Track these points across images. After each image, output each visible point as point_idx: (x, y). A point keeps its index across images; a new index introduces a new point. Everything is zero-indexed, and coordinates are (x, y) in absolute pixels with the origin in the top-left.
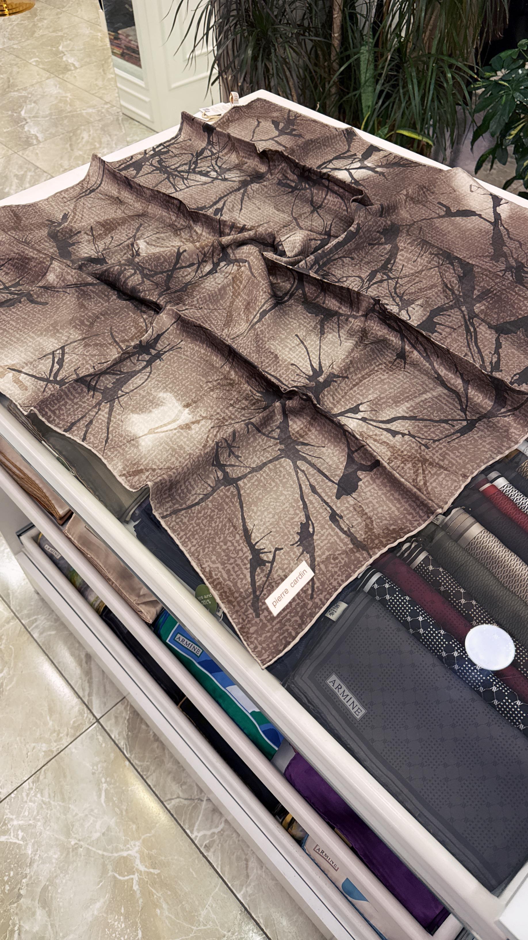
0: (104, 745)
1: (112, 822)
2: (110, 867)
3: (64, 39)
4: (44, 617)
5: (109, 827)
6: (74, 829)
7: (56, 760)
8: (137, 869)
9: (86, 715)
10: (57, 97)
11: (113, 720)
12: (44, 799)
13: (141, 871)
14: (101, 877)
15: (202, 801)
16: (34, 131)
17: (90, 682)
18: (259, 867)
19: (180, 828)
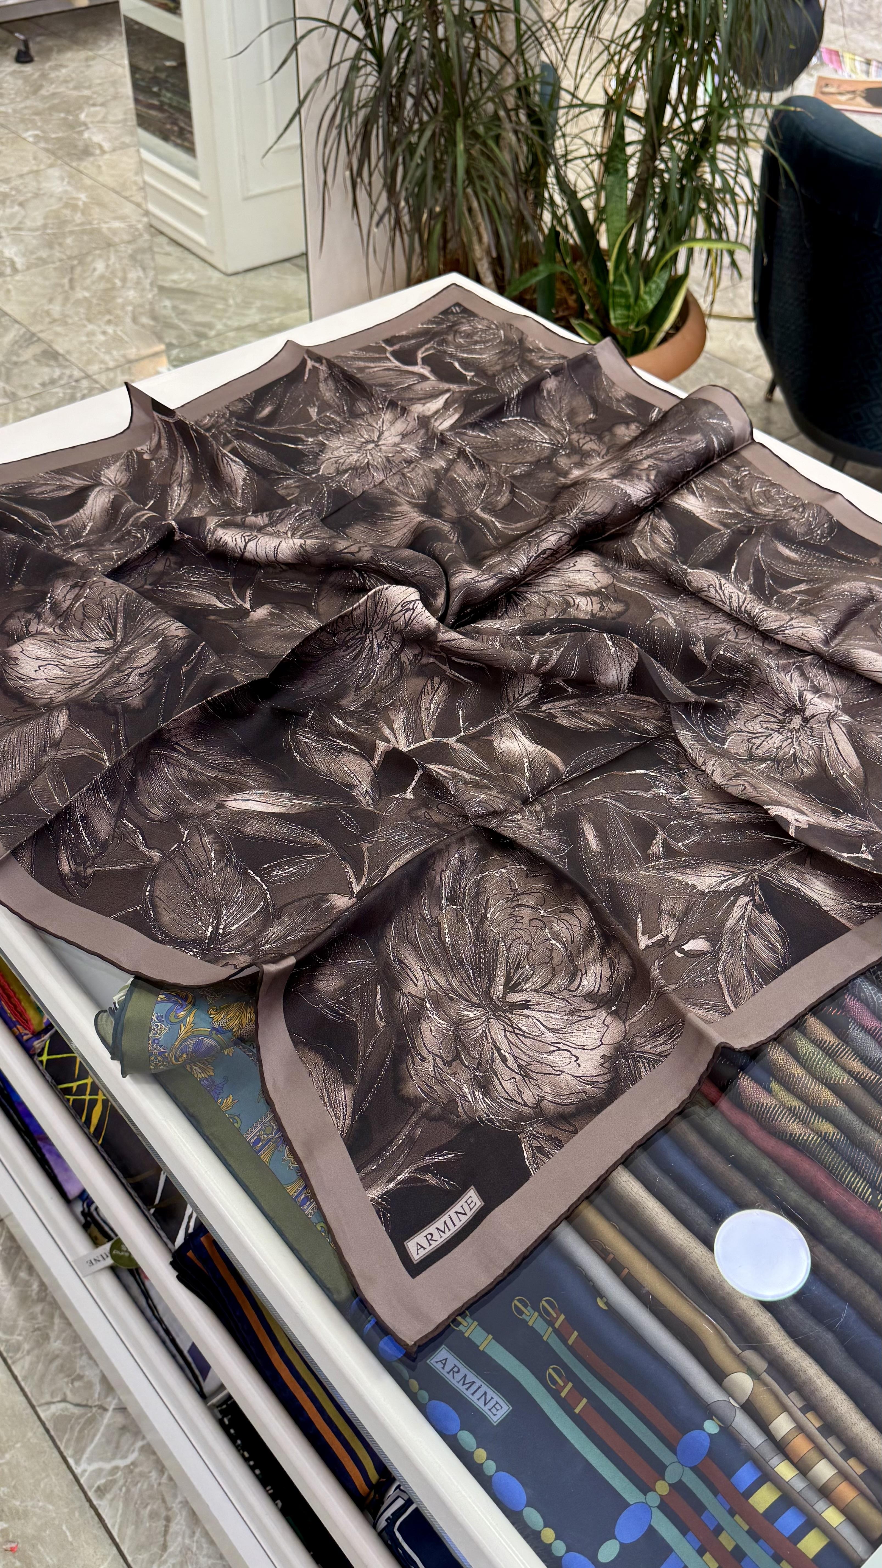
15: (105, 1410)
18: (188, 1532)
19: (56, 1454)
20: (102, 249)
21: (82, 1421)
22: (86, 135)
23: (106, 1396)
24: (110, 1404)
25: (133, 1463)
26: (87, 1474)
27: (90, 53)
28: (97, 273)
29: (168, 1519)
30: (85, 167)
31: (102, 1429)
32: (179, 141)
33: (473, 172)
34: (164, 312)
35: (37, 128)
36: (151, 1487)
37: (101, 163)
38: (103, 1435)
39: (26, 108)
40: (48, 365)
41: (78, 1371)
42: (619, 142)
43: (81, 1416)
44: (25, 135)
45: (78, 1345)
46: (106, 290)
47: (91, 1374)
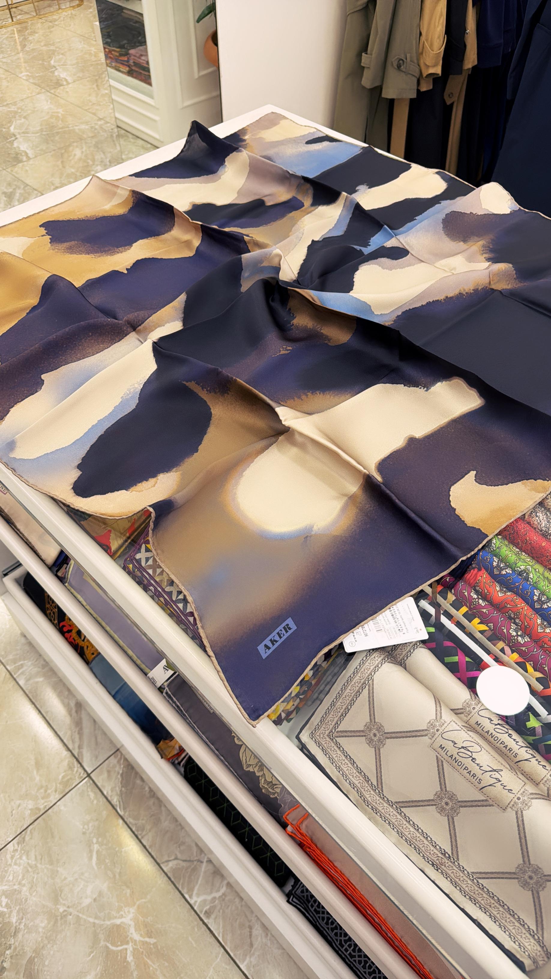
0: (95, 802)
1: (104, 887)
2: (101, 936)
3: (56, 54)
4: (30, 663)
5: (100, 892)
6: (62, 895)
7: (44, 819)
8: (131, 938)
9: (76, 769)
10: (48, 113)
11: (105, 775)
12: (30, 862)
13: (136, 941)
14: (92, 947)
15: (202, 862)
16: (24, 147)
17: (80, 733)
18: (263, 936)
19: (177, 892)
23: (201, 854)
24: (203, 859)
25: (224, 894)
26: (197, 904)
29: (250, 928)
31: (202, 874)
35: (27, 71)
36: (237, 908)
37: (68, 90)
38: (203, 878)
41: (181, 840)
43: (188, 868)
44: (20, 75)
45: (177, 823)
47: (188, 842)
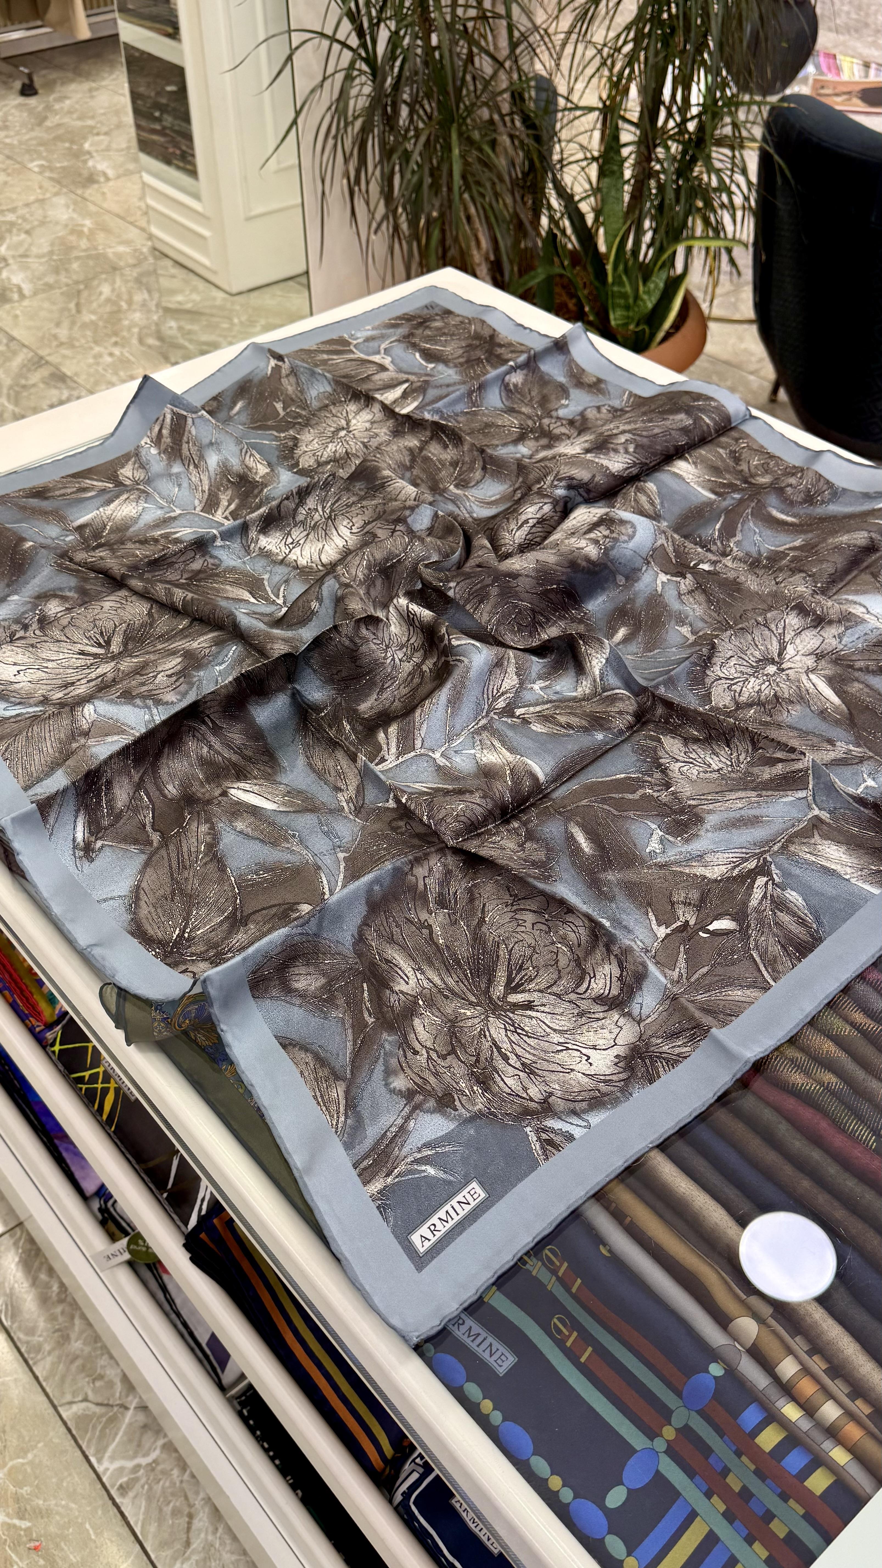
15: (127, 1408)
18: (211, 1529)
19: (79, 1453)
20: (107, 273)
21: (104, 1419)
22: (90, 163)
23: (127, 1396)
24: (131, 1402)
25: (154, 1461)
26: (108, 1473)
27: (94, 85)
28: (103, 297)
29: (191, 1516)
30: (90, 195)
31: (124, 1427)
32: (181, 164)
33: (469, 177)
34: (170, 333)
35: (44, 158)
36: (173, 1484)
37: (105, 190)
38: (125, 1433)
39: (31, 139)
40: (56, 387)
41: (99, 1371)
42: (614, 144)
43: (102, 1416)
44: (31, 165)
45: (99, 1345)
46: (112, 313)
47: (112, 1373)
